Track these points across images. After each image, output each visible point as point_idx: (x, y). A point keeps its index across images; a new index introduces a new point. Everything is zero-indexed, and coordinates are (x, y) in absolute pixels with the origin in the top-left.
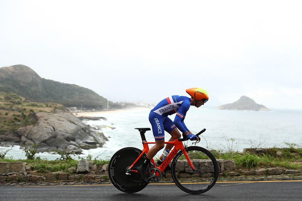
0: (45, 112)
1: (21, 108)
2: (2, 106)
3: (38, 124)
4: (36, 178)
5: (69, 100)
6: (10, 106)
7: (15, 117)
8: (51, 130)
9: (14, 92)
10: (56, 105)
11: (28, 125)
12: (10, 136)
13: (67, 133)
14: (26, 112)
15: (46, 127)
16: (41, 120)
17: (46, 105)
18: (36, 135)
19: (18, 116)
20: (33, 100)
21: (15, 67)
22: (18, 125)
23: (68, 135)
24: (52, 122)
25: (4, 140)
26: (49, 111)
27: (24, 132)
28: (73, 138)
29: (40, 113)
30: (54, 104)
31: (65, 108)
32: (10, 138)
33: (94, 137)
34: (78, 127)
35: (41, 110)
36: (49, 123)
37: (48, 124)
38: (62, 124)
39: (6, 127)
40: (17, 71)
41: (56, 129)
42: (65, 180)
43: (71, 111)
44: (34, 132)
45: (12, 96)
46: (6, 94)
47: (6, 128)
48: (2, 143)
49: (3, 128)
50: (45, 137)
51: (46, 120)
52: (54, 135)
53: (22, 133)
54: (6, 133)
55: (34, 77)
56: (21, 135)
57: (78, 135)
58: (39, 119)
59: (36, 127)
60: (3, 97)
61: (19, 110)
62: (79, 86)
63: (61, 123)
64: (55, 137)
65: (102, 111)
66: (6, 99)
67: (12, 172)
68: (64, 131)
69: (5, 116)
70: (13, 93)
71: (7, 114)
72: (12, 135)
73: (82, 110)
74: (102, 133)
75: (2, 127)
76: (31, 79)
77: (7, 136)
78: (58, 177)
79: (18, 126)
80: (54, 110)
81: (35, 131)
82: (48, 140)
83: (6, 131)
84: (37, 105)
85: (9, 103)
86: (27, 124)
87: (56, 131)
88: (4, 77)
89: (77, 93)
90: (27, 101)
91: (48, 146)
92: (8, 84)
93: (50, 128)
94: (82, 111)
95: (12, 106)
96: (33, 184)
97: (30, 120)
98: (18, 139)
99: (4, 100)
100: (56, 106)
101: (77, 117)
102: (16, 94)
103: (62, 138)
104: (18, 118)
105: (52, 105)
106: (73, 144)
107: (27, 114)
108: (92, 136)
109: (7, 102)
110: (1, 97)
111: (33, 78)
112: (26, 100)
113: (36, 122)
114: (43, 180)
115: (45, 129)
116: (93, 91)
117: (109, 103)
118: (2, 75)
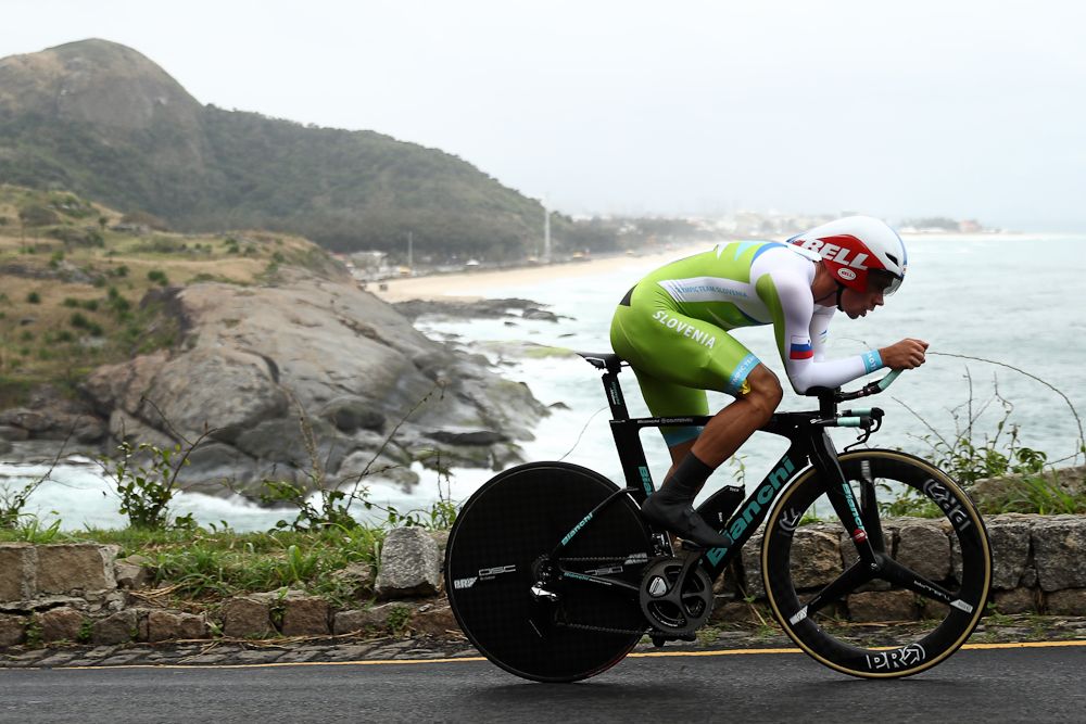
0: (226, 281)
1: (104, 267)
2: (14, 258)
3: (191, 346)
4: (169, 622)
5: (346, 213)
6: (47, 257)
7: (75, 310)
8: (260, 375)
9: (68, 185)
10: (279, 242)
11: (142, 352)
12: (56, 412)
13: (341, 386)
14: (131, 287)
15: (231, 362)
16: (203, 324)
17: (231, 246)
18: (184, 404)
19: (92, 306)
20: (161, 222)
21: (67, 51)
22: (94, 351)
23: (347, 398)
24: (261, 336)
25: (26, 433)
26: (246, 277)
27: (125, 388)
28: (372, 416)
29: (198, 285)
30: (268, 240)
31: (327, 257)
32: (57, 421)
33: (480, 407)
34: (396, 358)
35: (203, 272)
36: (249, 338)
37: (244, 346)
38: (315, 344)
39: (32, 365)
40: (76, 75)
41: (281, 368)
42: (316, 632)
43: (357, 274)
44: (173, 387)
45: (55, 203)
46: (29, 194)
47: (34, 372)
48: (18, 447)
49: (18, 371)
50: (231, 411)
51: (231, 323)
52: (272, 403)
53: (114, 392)
54: (36, 398)
55: (163, 101)
56: (111, 406)
57: (395, 398)
58: (193, 318)
59: (181, 362)
60: (12, 214)
61: (94, 273)
62: (391, 139)
63: (305, 339)
64: (278, 410)
65: (513, 267)
66: (26, 220)
67: (48, 595)
68: (326, 378)
69: (24, 309)
70: (61, 189)
71: (34, 299)
72: (66, 404)
73: (411, 268)
74: (523, 383)
75: (16, 364)
76: (150, 112)
77: (39, 413)
78: (279, 619)
79: (91, 361)
80: (272, 267)
81: (176, 383)
82: (244, 425)
83: (35, 386)
84: (184, 247)
85: (42, 241)
86: (134, 344)
87: (281, 379)
88: (14, 106)
89: (385, 177)
90: (133, 226)
91: (245, 459)
92: (38, 143)
93: (254, 365)
94: (414, 273)
95: (61, 258)
96: (158, 654)
97: (151, 328)
98: (92, 426)
99: (19, 227)
100: (280, 249)
101: (387, 303)
102: (78, 193)
103: (314, 414)
104: (90, 316)
105: (259, 245)
106: (372, 447)
107: (134, 296)
108: (466, 399)
109: (36, 237)
110: (5, 210)
111: (159, 103)
112: (126, 220)
113: (183, 337)
114: (207, 636)
115: (228, 369)
116: (467, 163)
117: (551, 222)
118: (6, 96)
